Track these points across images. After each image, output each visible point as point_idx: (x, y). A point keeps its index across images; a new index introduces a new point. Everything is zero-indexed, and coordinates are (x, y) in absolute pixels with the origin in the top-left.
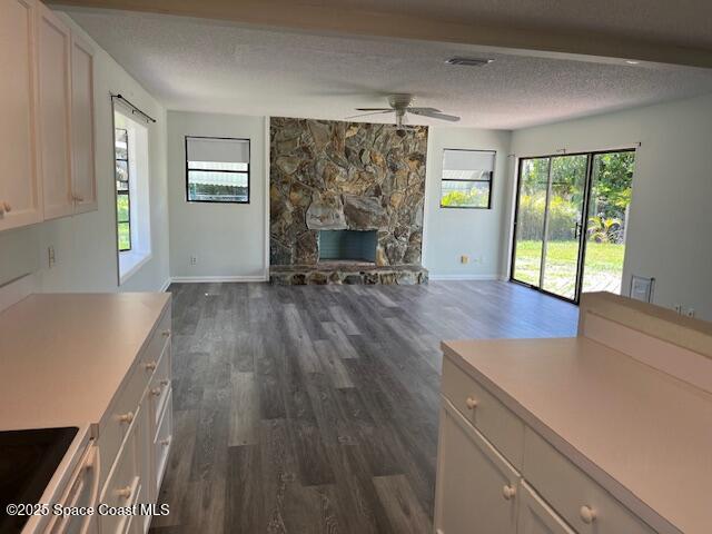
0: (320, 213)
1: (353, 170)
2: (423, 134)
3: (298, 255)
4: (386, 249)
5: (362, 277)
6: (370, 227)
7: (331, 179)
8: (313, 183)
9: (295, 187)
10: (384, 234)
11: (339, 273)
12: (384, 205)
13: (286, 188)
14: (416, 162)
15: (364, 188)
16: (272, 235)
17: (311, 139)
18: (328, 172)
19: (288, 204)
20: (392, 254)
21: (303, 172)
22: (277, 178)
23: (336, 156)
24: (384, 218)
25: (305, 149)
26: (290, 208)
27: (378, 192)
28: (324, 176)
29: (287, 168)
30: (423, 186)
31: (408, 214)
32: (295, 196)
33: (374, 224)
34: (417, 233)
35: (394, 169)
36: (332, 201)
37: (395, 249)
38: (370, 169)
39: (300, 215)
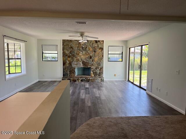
0: (76, 63)
1: (84, 52)
2: (102, 42)
3: (70, 74)
4: (93, 72)
5: (86, 79)
6: (89, 67)
7: (78, 54)
8: (74, 55)
9: (69, 57)
10: (93, 68)
11: (79, 78)
12: (93, 61)
13: (67, 57)
14: (101, 50)
15: (87, 57)
16: (63, 69)
17: (73, 45)
18: (78, 53)
19: (67, 61)
20: (95, 74)
21: (71, 53)
22: (64, 54)
23: (79, 49)
24: (93, 64)
25: (72, 47)
26: (68, 62)
27: (91, 58)
28: (76, 54)
29: (67, 52)
30: (103, 56)
31: (99, 63)
32: (69, 59)
33: (90, 66)
34: (102, 68)
35: (95, 52)
36: (79, 60)
37: (96, 72)
38: (89, 52)
39: (70, 64)
